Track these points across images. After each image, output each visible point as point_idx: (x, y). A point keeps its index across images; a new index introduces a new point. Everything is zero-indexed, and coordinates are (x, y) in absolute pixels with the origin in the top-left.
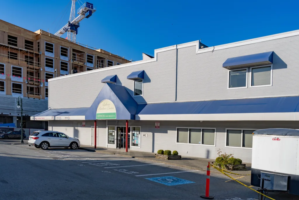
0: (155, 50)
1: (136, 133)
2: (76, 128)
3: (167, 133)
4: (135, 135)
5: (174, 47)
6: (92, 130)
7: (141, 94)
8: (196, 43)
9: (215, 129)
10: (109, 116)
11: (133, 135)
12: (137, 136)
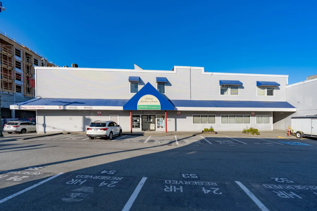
0: (174, 66)
1: (160, 119)
2: (87, 117)
3: (186, 118)
4: (160, 120)
5: (189, 67)
6: (111, 118)
7: (164, 93)
8: (203, 69)
9: (215, 115)
10: (153, 107)
11: (158, 120)
12: (162, 121)
